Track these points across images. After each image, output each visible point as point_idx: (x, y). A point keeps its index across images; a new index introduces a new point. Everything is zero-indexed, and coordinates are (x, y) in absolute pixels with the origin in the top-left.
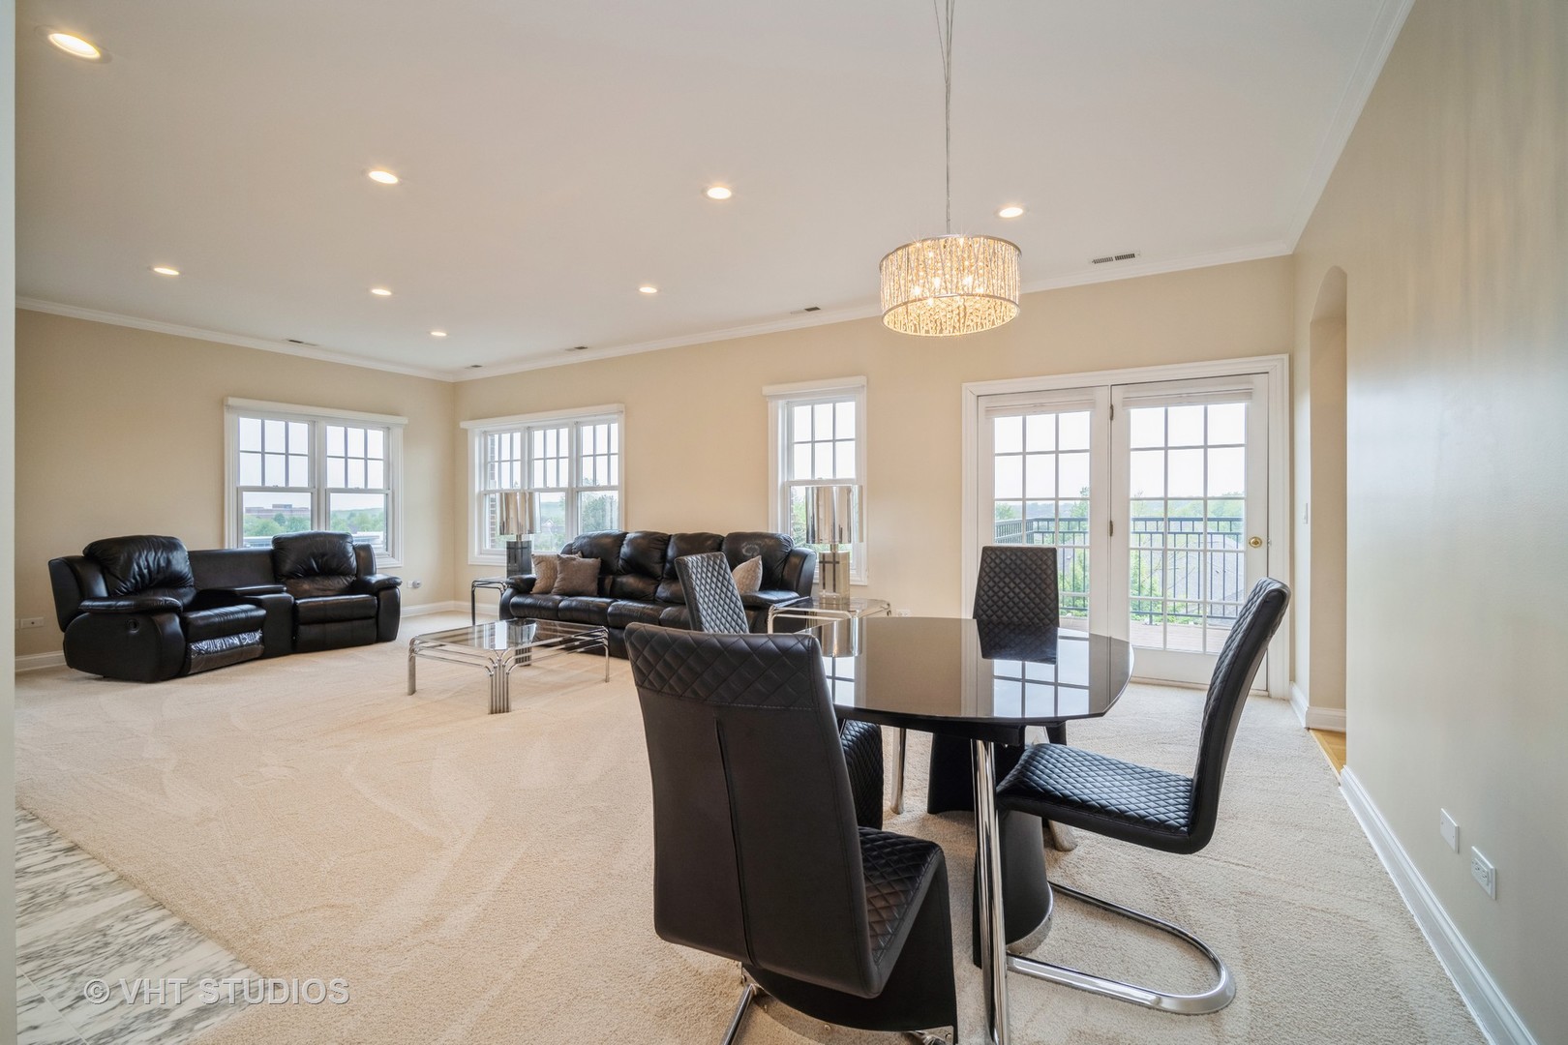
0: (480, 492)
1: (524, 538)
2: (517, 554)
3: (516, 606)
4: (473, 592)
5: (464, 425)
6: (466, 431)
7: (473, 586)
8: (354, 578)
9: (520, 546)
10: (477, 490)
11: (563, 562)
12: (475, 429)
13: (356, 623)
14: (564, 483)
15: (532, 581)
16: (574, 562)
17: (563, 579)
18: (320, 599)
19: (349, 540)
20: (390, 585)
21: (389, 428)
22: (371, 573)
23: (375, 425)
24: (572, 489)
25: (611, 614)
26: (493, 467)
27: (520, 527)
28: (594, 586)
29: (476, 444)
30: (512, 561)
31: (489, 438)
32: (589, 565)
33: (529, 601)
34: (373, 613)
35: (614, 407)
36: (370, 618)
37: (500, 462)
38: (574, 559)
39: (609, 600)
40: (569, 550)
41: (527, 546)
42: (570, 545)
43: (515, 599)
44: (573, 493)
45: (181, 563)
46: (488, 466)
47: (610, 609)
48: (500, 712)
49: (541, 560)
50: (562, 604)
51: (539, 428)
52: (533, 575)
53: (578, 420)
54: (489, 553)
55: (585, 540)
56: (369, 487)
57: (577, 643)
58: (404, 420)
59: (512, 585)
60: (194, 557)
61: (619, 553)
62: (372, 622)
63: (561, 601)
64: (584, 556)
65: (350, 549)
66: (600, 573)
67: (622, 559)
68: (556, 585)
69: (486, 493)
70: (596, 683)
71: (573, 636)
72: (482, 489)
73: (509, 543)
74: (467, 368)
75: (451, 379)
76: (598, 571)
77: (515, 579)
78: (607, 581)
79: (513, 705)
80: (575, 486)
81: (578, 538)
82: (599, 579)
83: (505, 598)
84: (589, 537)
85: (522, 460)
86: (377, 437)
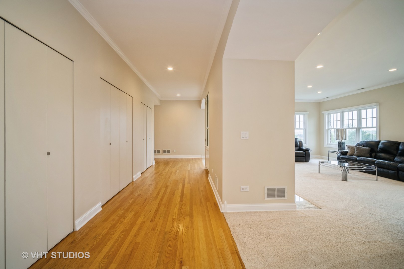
0: (327, 129)
1: (344, 141)
2: (340, 145)
3: (342, 158)
4: (328, 153)
5: (323, 112)
6: (323, 114)
7: (328, 152)
8: (299, 148)
9: (342, 143)
10: (326, 128)
11: (357, 148)
12: (326, 113)
13: (301, 157)
14: (355, 126)
15: (347, 152)
16: (361, 148)
17: (357, 152)
19: (298, 139)
20: (307, 150)
21: (304, 115)
22: (302, 147)
23: (301, 114)
24: (358, 128)
25: (376, 163)
26: (331, 122)
27: (342, 138)
28: (368, 155)
29: (326, 117)
30: (340, 147)
31: (330, 115)
32: (366, 149)
33: (346, 157)
34: (304, 155)
35: (375, 104)
36: (304, 156)
37: (333, 121)
38: (361, 147)
39: (375, 159)
40: (358, 144)
41: (344, 143)
42: (359, 144)
43: (341, 156)
44: (359, 129)
46: (329, 122)
47: (376, 162)
48: (344, 181)
49: (349, 147)
50: (357, 159)
51: (346, 112)
52: (347, 151)
53: (360, 109)
54: (330, 144)
55: (364, 142)
56: (300, 128)
57: (363, 169)
58: (308, 113)
59: (340, 153)
61: (378, 146)
62: (304, 157)
63: (357, 158)
64: (364, 147)
65: (298, 142)
66: (370, 152)
67: (379, 148)
68: (355, 154)
69: (329, 129)
70: (373, 181)
71: (362, 167)
72: (328, 128)
73: (338, 142)
74: (324, 98)
75: (319, 102)
76: (370, 151)
77: (341, 151)
78: (373, 154)
79: (348, 180)
80: (359, 127)
81: (362, 141)
82: (370, 153)
83: (339, 156)
84: (365, 141)
85: (341, 120)
86: (302, 117)
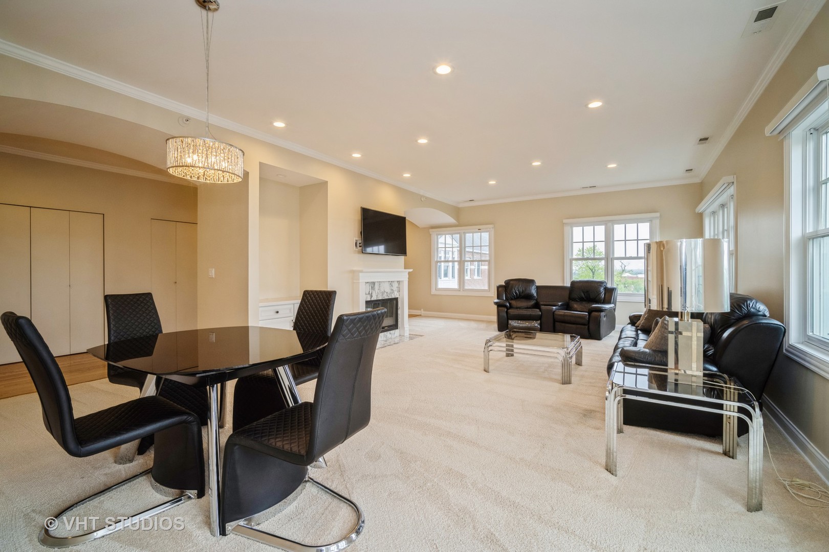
5: (697, 210)
6: (701, 214)
13: (578, 326)
18: (576, 312)
20: (598, 310)
29: (707, 222)
34: (586, 322)
36: (585, 325)
45: (534, 291)
56: (639, 255)
60: (538, 288)
65: (601, 290)
